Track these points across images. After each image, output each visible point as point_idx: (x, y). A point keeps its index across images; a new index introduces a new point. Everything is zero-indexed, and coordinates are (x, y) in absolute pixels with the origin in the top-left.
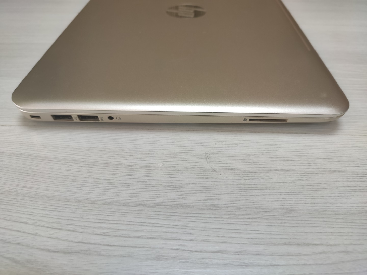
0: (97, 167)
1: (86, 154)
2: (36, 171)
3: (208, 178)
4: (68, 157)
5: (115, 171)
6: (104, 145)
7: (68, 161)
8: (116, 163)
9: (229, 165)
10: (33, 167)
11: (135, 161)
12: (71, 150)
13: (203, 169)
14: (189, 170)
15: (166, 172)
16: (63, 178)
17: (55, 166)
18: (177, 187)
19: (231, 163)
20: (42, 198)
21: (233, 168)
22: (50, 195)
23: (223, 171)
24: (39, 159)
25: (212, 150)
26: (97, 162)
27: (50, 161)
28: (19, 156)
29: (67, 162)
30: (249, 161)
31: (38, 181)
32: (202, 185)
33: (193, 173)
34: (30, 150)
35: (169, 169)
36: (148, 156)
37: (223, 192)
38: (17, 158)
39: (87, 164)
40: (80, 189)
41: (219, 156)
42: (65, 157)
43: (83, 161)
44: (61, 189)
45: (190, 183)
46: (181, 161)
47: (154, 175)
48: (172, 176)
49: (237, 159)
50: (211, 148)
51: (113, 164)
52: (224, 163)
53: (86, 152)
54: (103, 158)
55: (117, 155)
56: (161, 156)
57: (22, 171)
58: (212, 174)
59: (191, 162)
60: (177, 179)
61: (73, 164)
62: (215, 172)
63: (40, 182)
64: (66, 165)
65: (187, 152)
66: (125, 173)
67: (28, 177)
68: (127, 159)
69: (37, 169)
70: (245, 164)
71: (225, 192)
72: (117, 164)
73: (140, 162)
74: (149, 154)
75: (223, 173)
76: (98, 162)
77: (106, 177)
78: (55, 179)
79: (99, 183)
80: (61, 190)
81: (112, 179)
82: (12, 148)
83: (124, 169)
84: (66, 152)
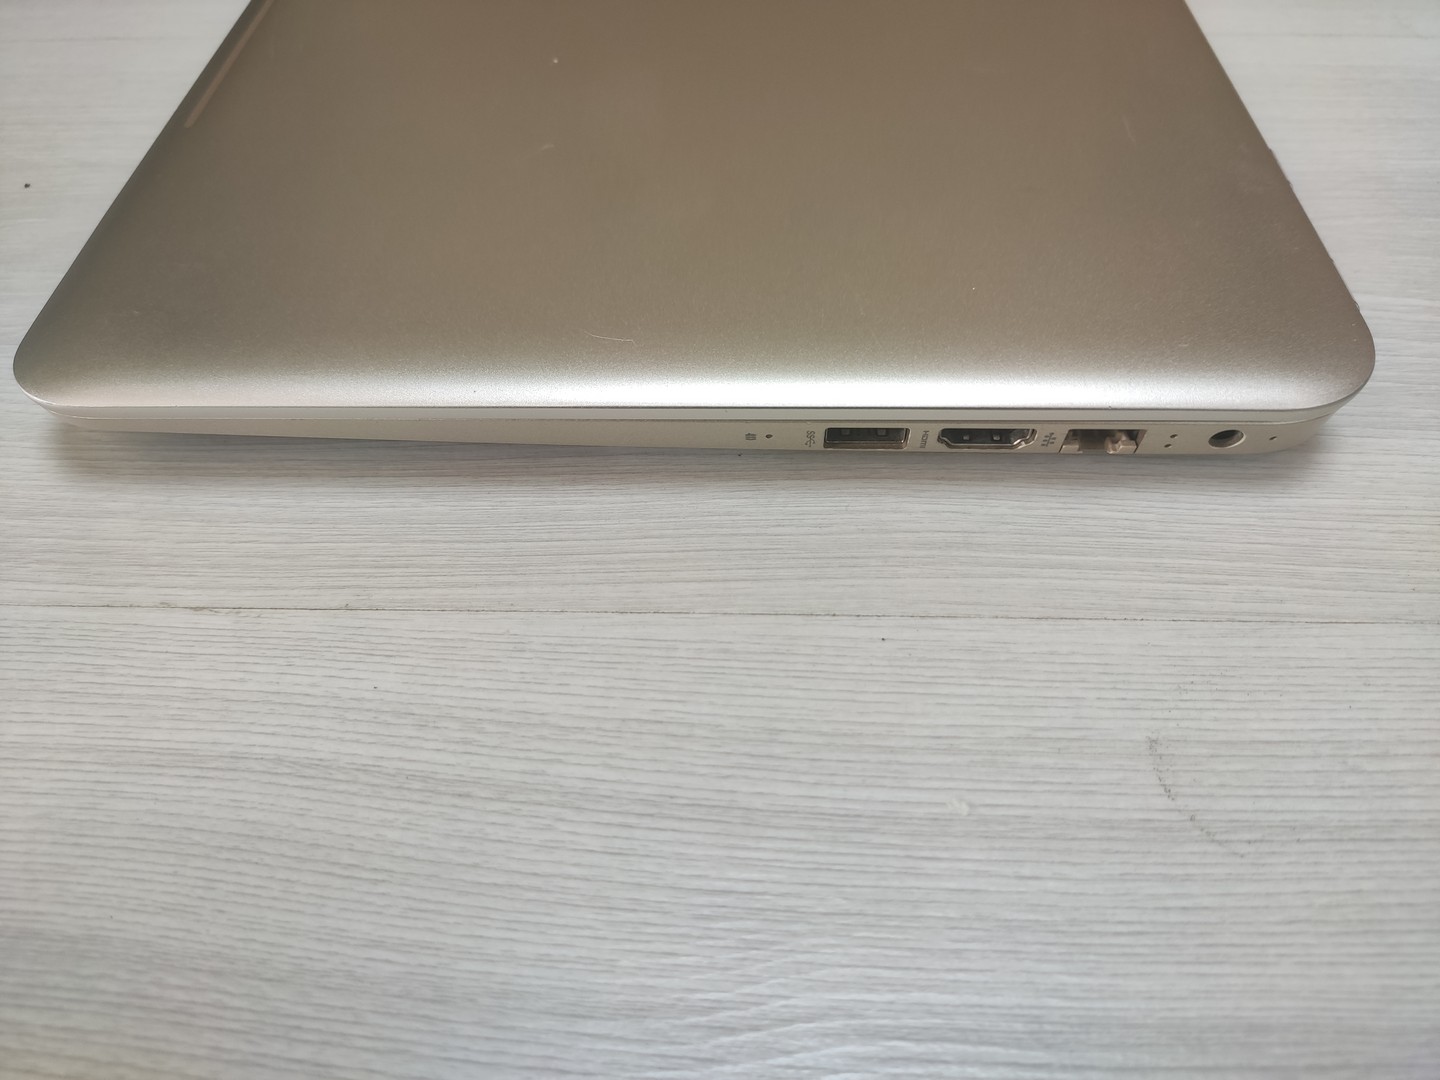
0: (676, 825)
1: (610, 756)
2: (411, 852)
3: (1188, 878)
4: (535, 773)
5: (764, 844)
6: (679, 707)
7: (540, 798)
8: (758, 803)
9: (1267, 804)
10: (393, 835)
11: (838, 793)
12: (543, 738)
13: (1155, 830)
14: (1096, 834)
15: (994, 849)
16: (538, 890)
17: (488, 823)
18: (1064, 928)
19: (1276, 792)
20: (471, 1000)
21: (1288, 817)
22: (503, 983)
23: (1248, 836)
24: (409, 789)
25: (1172, 724)
26: (672, 797)
27: (460, 795)
28: (311, 772)
29: (541, 804)
30: (1351, 779)
31: (431, 907)
32: (1173, 917)
33: (1117, 852)
34: (357, 741)
35: (1002, 828)
36: (889, 763)
37: (1272, 951)
38: (308, 788)
39: (628, 813)
40: (628, 946)
41: (1212, 756)
42: (524, 772)
43: (610, 797)
44: (543, 950)
45: (1115, 908)
46: (1048, 787)
47: (943, 865)
48: (1026, 871)
49: (1297, 772)
50: (1166, 714)
51: (748, 809)
52: (1240, 792)
53: (608, 745)
54: (692, 774)
55: (753, 756)
56: (950, 759)
57: (346, 858)
58: (1205, 853)
59: (1092, 792)
60: (1051, 885)
61: (569, 814)
62: (1213, 841)
63: (442, 913)
64: (537, 817)
65: (1060, 734)
66: (808, 858)
67: (381, 889)
68: (803, 778)
69: (411, 845)
70: (1335, 793)
71: (1283, 951)
72: (761, 811)
73: (864, 794)
74: (892, 750)
75: (1251, 848)
76: (674, 801)
77: (729, 880)
78: (504, 898)
79: (706, 912)
80: (548, 955)
81: (759, 888)
82: (271, 730)
83: (802, 835)
84: (520, 746)
